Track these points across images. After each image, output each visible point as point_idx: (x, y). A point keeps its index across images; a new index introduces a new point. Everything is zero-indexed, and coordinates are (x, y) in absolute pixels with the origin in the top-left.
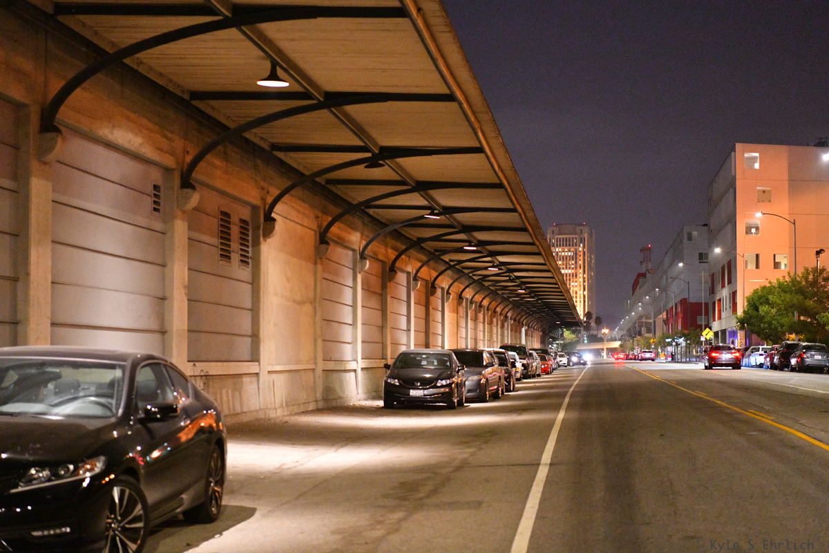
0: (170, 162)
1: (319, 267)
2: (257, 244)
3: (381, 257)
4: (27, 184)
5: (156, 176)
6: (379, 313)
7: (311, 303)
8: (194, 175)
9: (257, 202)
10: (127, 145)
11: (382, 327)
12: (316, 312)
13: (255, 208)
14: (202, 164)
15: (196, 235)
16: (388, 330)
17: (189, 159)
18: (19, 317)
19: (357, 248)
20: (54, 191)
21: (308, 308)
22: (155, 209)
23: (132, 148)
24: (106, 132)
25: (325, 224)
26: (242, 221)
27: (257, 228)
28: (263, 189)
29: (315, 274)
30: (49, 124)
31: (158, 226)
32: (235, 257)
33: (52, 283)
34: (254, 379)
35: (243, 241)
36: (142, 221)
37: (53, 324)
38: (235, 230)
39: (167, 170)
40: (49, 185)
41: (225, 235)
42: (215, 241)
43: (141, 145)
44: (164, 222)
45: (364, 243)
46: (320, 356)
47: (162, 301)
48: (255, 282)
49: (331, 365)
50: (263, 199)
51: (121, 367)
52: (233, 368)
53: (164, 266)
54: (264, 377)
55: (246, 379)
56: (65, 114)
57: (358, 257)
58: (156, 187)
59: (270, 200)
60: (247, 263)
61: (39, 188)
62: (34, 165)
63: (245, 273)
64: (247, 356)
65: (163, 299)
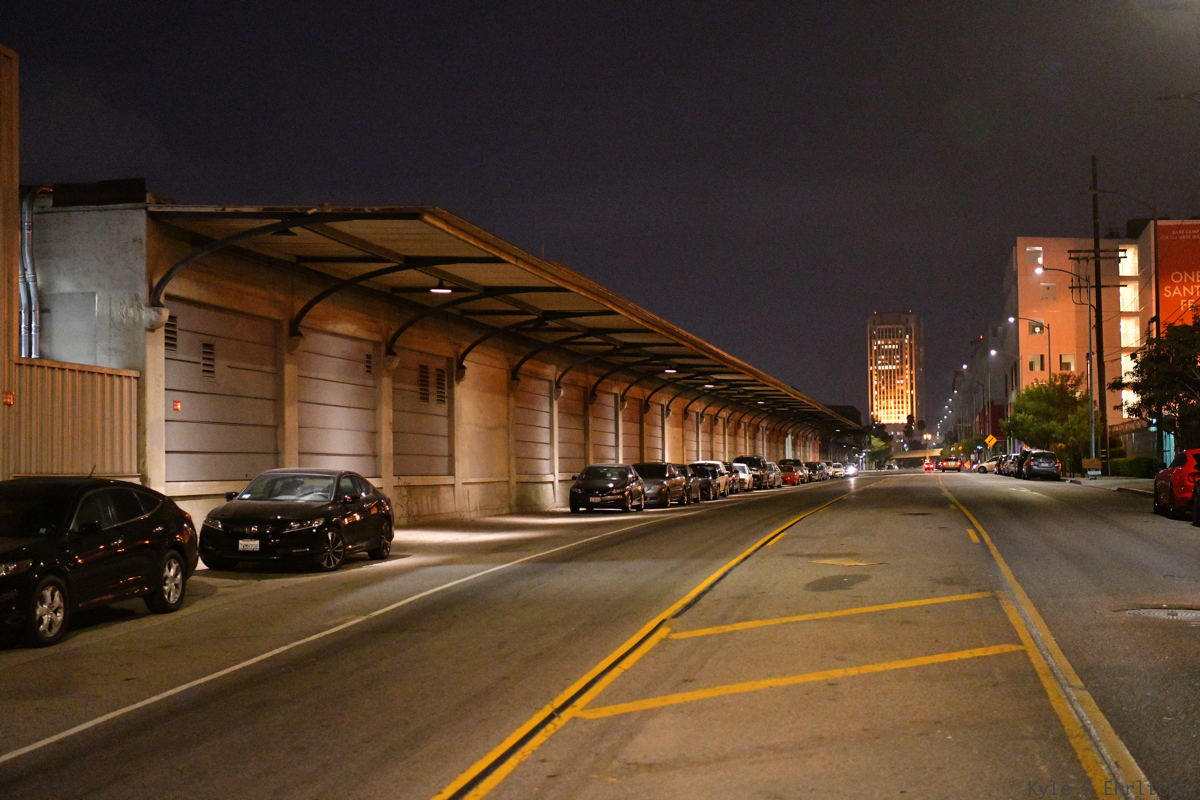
0: (377, 337)
1: (512, 399)
2: (451, 387)
3: (580, 384)
4: (282, 369)
5: (368, 349)
6: (581, 433)
7: (504, 427)
8: (397, 344)
9: (452, 355)
10: (346, 333)
11: (585, 444)
12: (508, 435)
13: (449, 360)
14: (403, 335)
15: (398, 386)
16: (591, 447)
17: (392, 333)
18: (280, 449)
19: (553, 378)
20: (299, 368)
21: (501, 433)
22: (368, 371)
23: (350, 334)
24: (330, 327)
25: (516, 363)
26: (438, 370)
27: (452, 374)
28: (455, 344)
29: (508, 404)
30: (295, 330)
31: (370, 382)
32: (433, 398)
33: (300, 427)
34: (451, 489)
35: (440, 385)
36: (358, 381)
37: (300, 453)
38: (432, 379)
39: (376, 344)
40: (296, 367)
41: (423, 382)
42: (417, 388)
43: (356, 330)
44: (374, 379)
45: (560, 373)
46: (513, 470)
47: (373, 434)
48: (450, 416)
49: (525, 478)
50: (456, 353)
51: (334, 478)
52: (430, 480)
53: (374, 409)
54: (459, 487)
55: (443, 489)
56: (305, 321)
57: (554, 386)
58: (368, 356)
59: (462, 351)
60: (444, 401)
61: (290, 370)
62: (286, 356)
63: (443, 409)
64: (445, 472)
65: (374, 433)
